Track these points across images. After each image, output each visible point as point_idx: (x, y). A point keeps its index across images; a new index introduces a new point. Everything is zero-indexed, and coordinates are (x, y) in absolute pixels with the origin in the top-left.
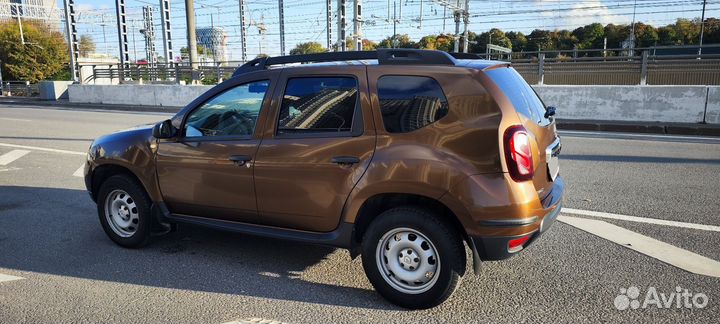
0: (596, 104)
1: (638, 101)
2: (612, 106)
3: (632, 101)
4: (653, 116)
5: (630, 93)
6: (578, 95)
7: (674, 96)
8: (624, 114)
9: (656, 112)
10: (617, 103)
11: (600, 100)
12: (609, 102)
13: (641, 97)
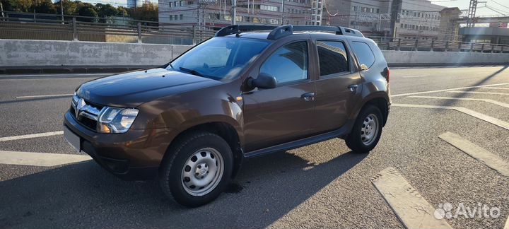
0: (118, 54)
1: (141, 53)
2: (127, 56)
3: (138, 53)
4: (150, 62)
5: (136, 48)
6: (105, 48)
7: (158, 50)
8: (135, 61)
9: (151, 59)
10: (129, 54)
11: (120, 52)
12: (125, 53)
13: (142, 51)
